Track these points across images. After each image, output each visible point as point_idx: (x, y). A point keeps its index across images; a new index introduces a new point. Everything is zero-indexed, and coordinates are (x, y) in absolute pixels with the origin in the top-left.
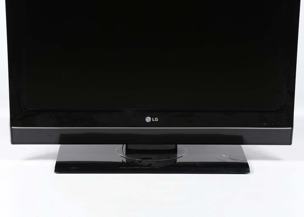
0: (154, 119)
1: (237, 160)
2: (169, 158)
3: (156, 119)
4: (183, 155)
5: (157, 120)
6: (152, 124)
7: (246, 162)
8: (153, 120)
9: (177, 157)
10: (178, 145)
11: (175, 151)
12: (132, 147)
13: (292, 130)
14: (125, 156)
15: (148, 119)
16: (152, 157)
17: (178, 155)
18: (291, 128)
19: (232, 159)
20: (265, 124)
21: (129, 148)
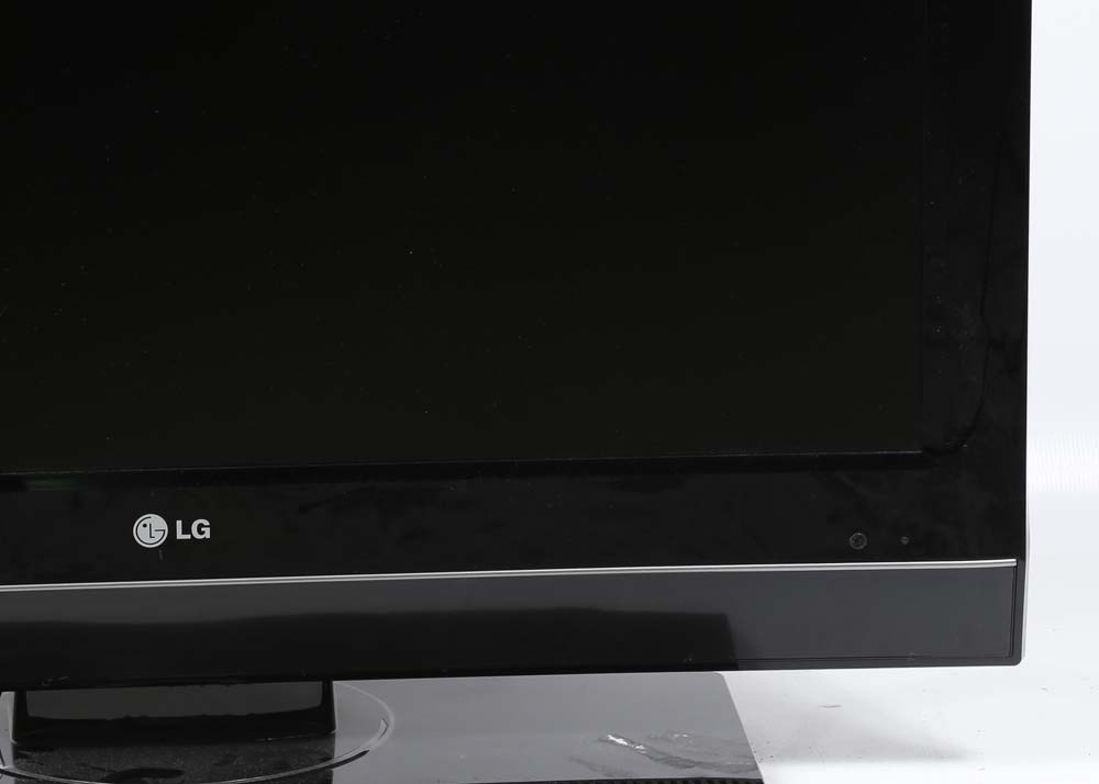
0: (187, 530)
1: (699, 764)
2: (284, 767)
3: (201, 526)
4: (372, 743)
5: (207, 535)
6: (173, 558)
7: (751, 776)
8: (180, 536)
9: (329, 758)
10: (336, 684)
11: (320, 722)
12: (55, 705)
13: (1018, 575)
14: (9, 766)
15: (150, 530)
16: (177, 765)
17: (342, 747)
18: (1011, 562)
19: (669, 761)
20: (857, 540)
21: (32, 712)
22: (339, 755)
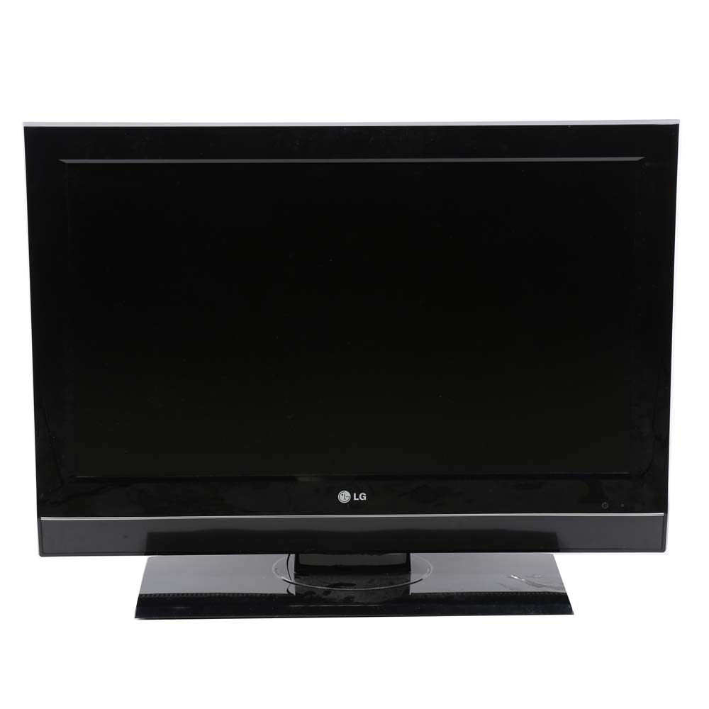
0: (357, 497)
1: (550, 587)
2: (392, 584)
3: (363, 495)
4: (424, 576)
5: (365, 499)
6: (352, 507)
7: (558, 588)
8: (355, 499)
9: (409, 581)
10: (411, 554)
11: (406, 568)
12: (308, 559)
13: (665, 519)
14: (293, 581)
15: (344, 497)
16: (354, 582)
17: (413, 577)
18: (662, 514)
19: (534, 585)
20: (605, 505)
21: (301, 563)
22: (412, 580)
